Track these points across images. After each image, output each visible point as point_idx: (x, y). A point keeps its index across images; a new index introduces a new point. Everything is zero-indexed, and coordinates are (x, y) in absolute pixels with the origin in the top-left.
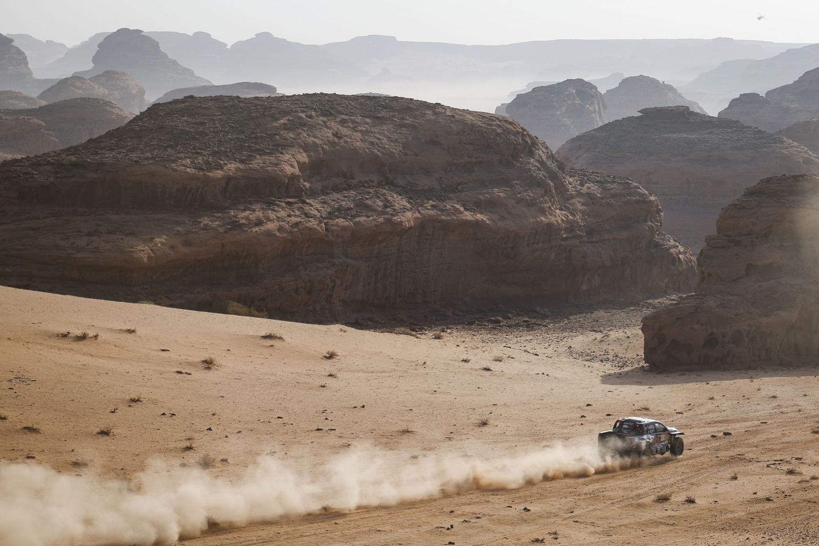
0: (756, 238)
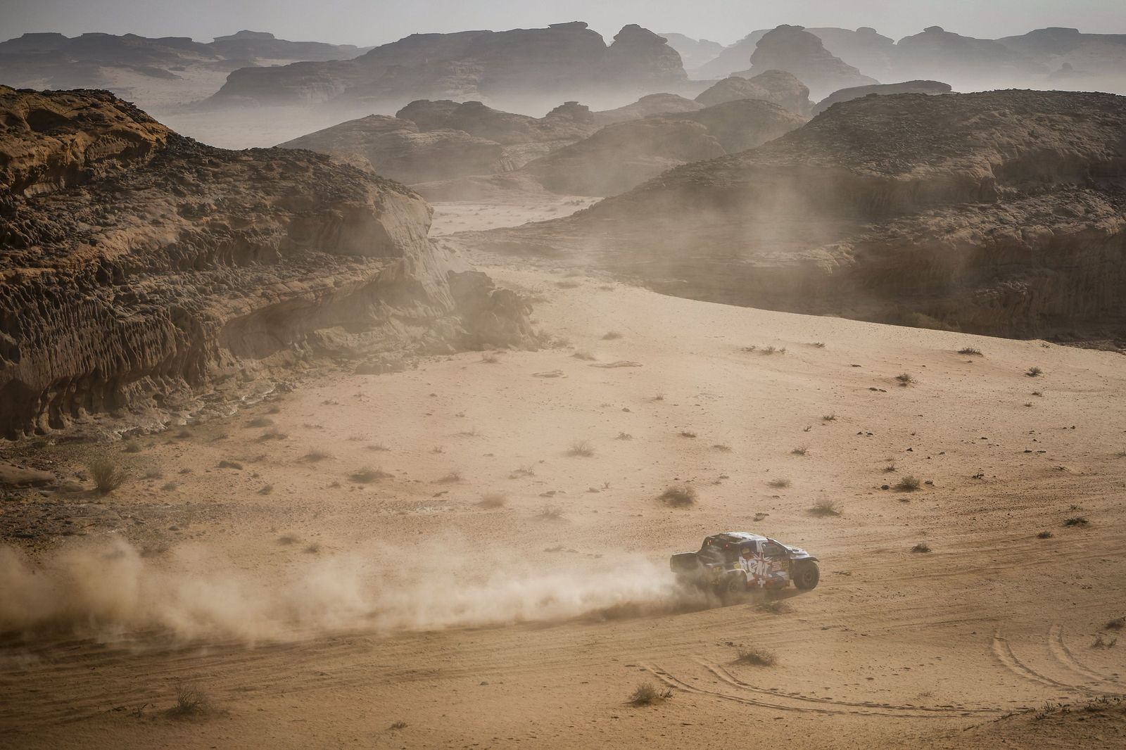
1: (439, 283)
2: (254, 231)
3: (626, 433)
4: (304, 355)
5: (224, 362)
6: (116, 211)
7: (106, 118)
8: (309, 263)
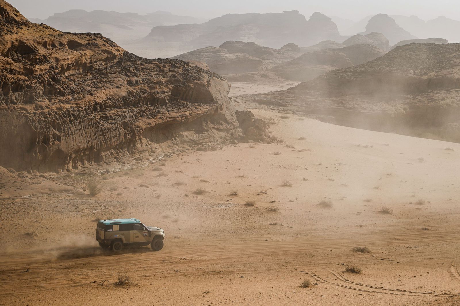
1: (232, 115)
2: (158, 92)
3: (306, 178)
4: (176, 143)
5: (144, 144)
6: (102, 82)
7: (99, 45)
8: (179, 105)
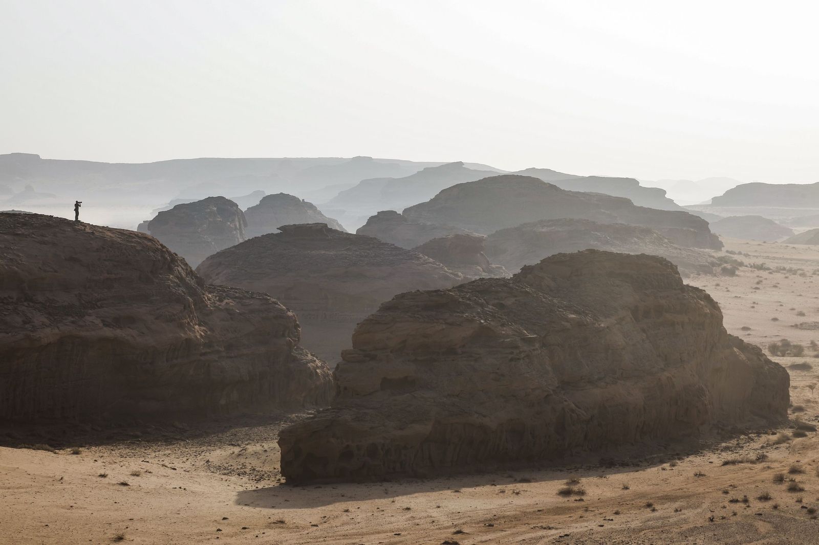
0: (391, 352)
